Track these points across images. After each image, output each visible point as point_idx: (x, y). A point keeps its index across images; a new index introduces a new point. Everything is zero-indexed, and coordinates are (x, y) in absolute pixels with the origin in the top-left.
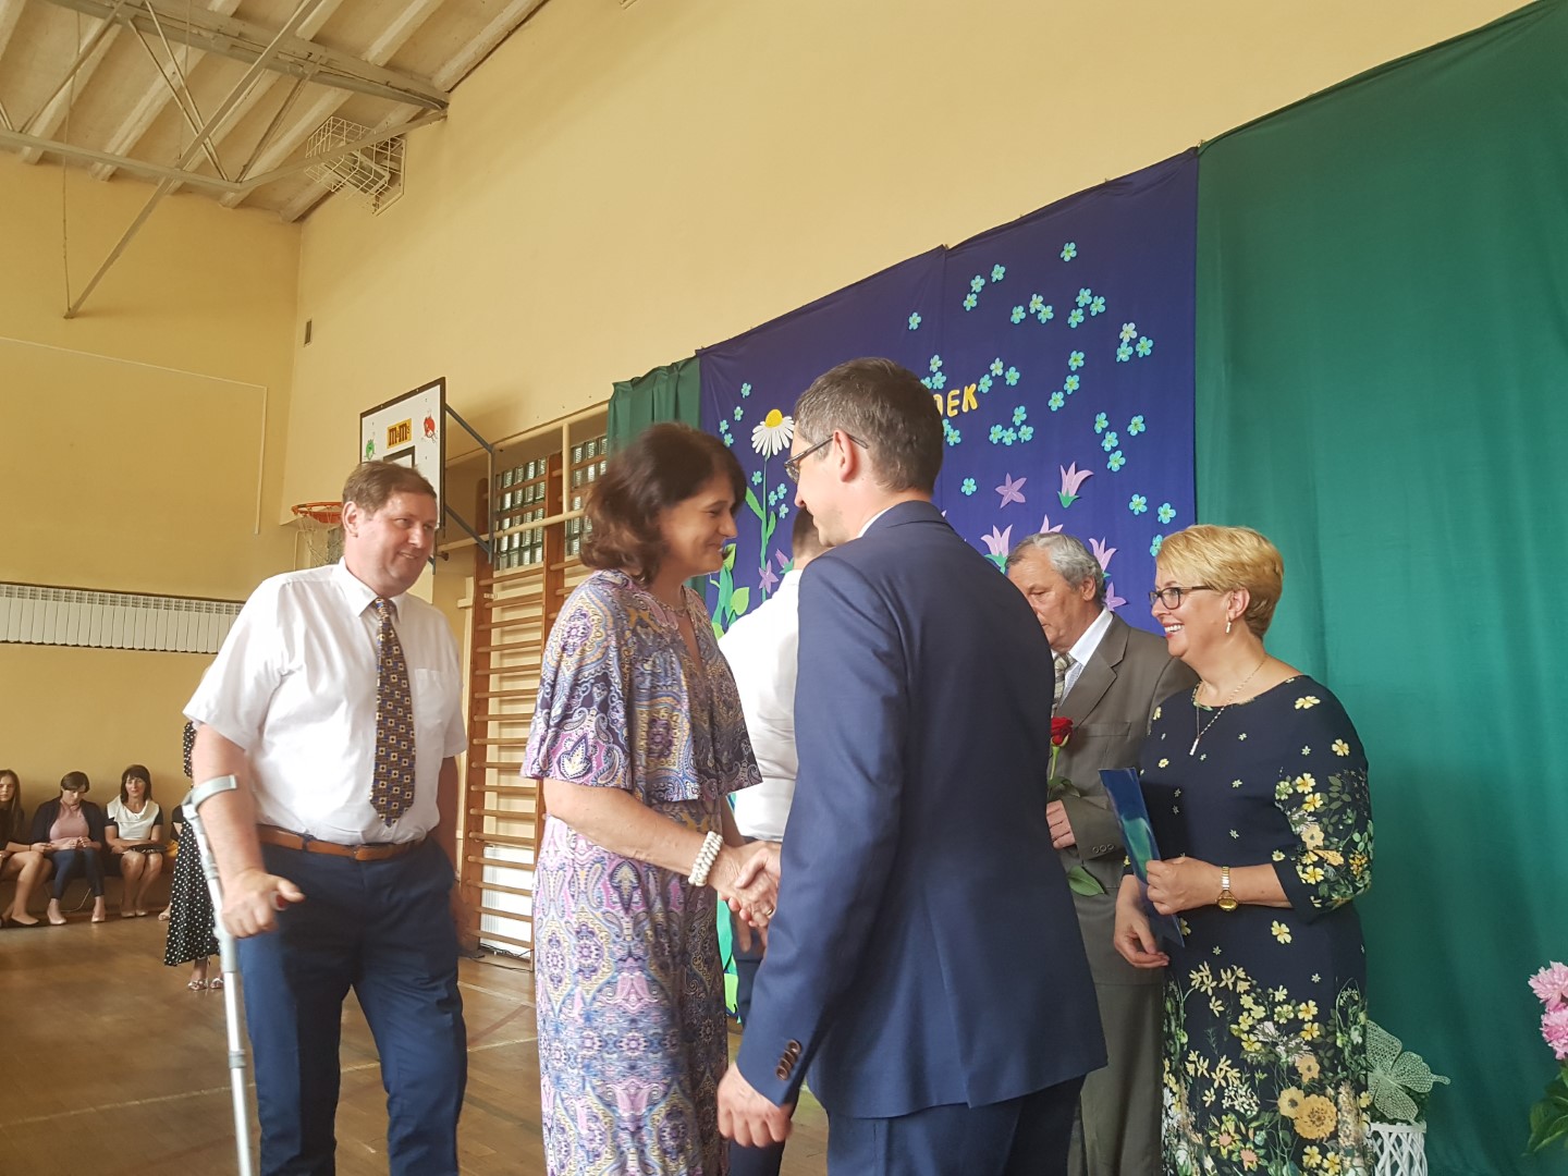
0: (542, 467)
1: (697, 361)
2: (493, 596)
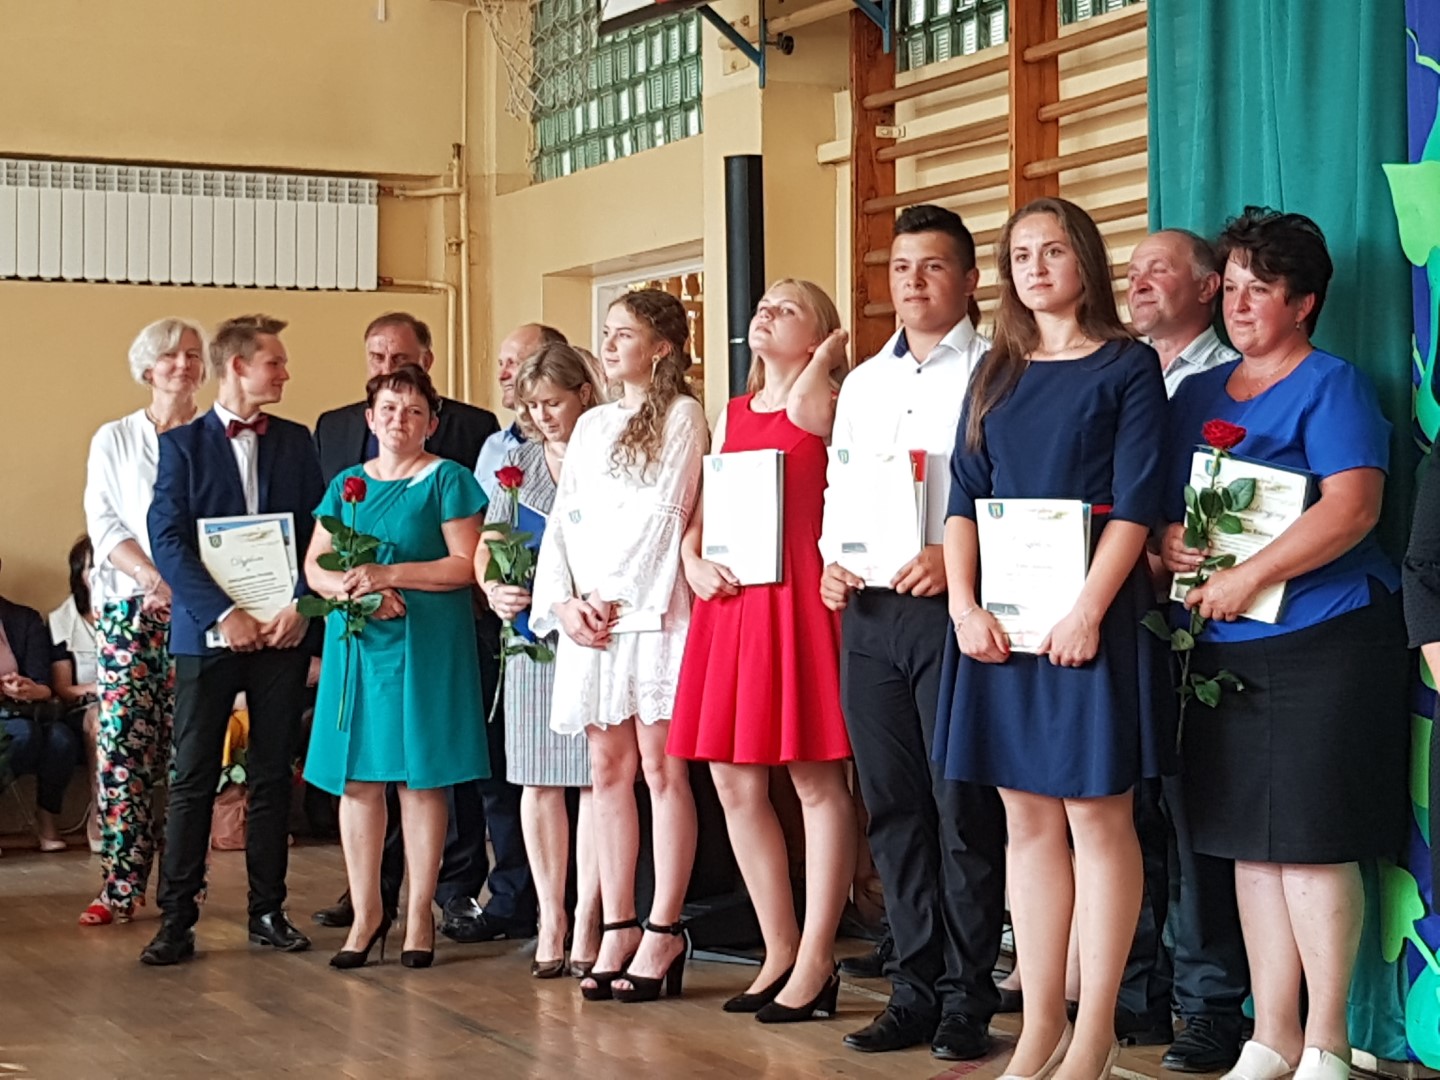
2: (895, 134)
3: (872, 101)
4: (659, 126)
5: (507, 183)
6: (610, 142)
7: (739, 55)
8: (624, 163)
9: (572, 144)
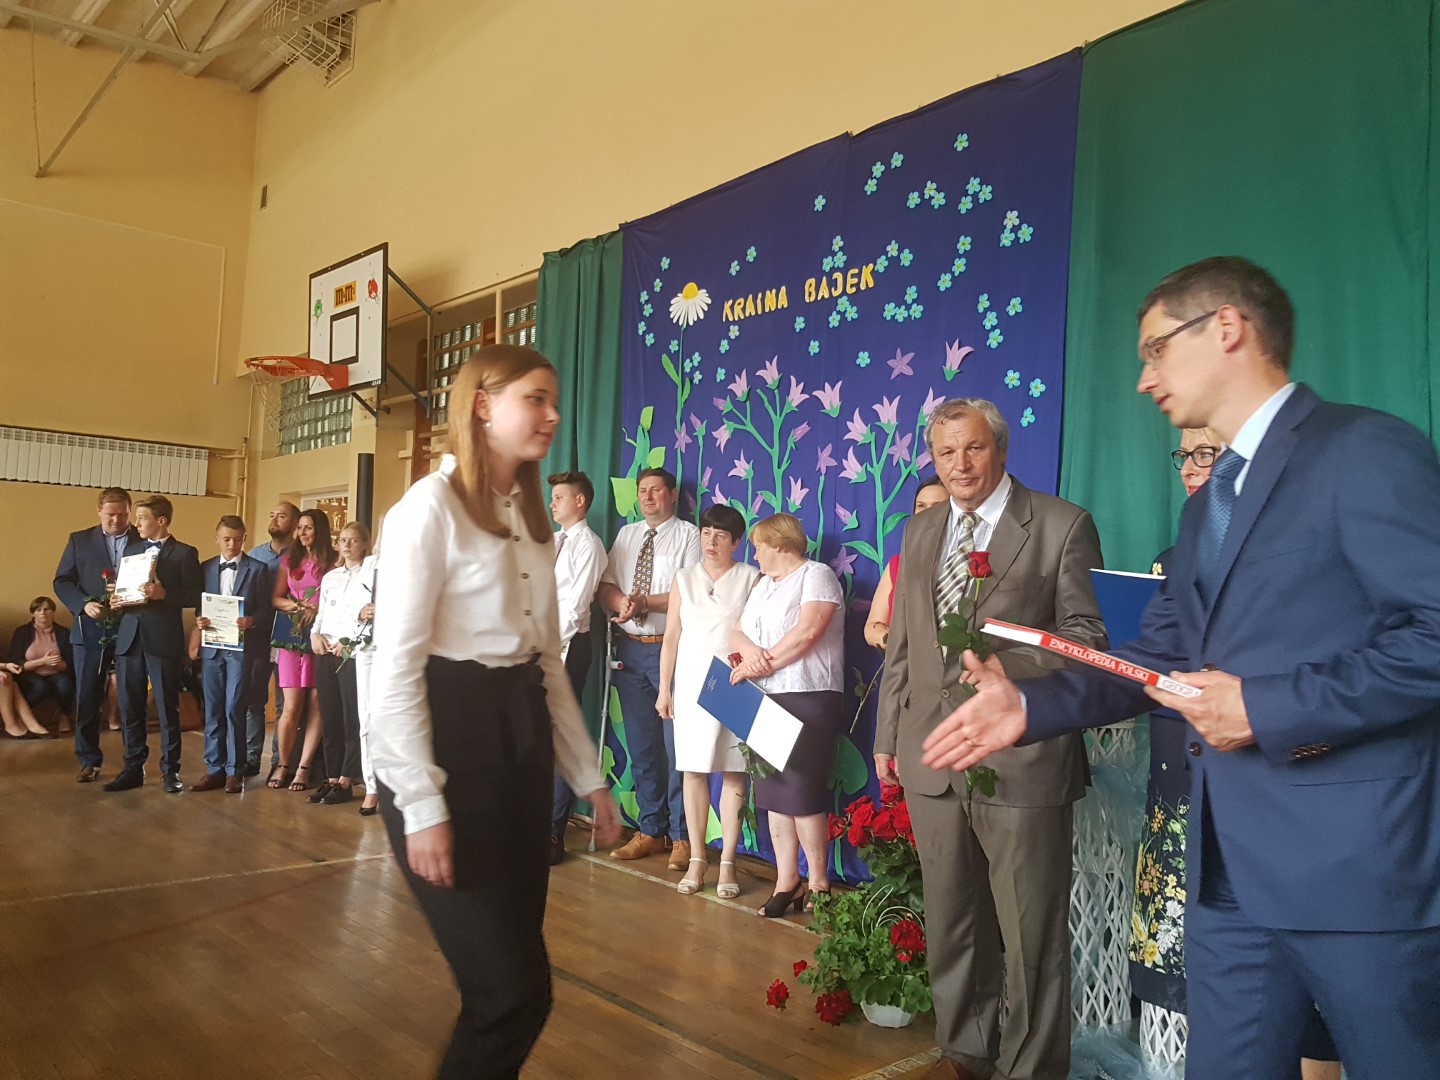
0: (478, 331)
1: (621, 234)
2: (431, 448)
3: (421, 436)
4: (334, 438)
5: (266, 455)
6: (312, 442)
7: (367, 412)
8: (318, 450)
9: (296, 441)
